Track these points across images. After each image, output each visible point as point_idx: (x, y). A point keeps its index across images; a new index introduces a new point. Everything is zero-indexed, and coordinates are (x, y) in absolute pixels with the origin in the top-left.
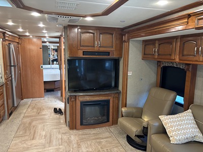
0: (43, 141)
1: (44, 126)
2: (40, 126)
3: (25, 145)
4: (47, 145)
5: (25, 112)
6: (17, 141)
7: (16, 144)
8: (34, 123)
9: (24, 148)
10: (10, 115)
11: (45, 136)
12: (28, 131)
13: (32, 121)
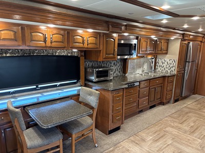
0: (187, 128)
1: (197, 120)
2: (193, 119)
3: (172, 124)
4: (189, 133)
5: (189, 104)
6: (169, 119)
7: (167, 120)
8: (190, 114)
9: (170, 125)
10: (176, 101)
11: (192, 127)
12: (181, 117)
13: (190, 112)
